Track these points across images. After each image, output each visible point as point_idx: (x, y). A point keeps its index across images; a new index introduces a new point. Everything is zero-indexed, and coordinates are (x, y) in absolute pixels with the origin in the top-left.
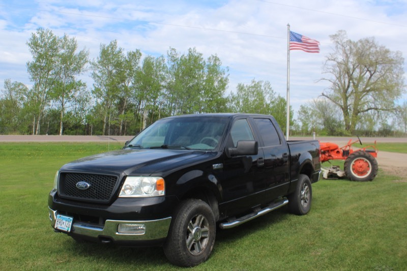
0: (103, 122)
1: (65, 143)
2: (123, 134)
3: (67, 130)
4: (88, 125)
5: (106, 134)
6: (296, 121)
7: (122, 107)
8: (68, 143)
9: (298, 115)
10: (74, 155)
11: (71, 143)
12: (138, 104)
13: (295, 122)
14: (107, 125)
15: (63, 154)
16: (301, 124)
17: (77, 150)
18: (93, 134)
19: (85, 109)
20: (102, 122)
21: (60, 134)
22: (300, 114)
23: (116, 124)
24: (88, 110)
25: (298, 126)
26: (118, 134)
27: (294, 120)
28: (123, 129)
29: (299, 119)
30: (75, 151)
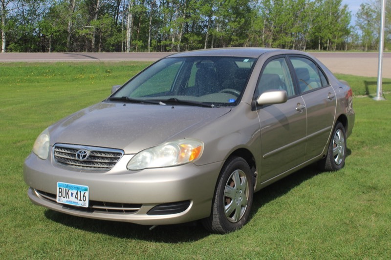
0: (67, 32)
1: (21, 63)
2: (96, 50)
3: (11, 46)
4: (44, 36)
5: (71, 50)
6: (353, 28)
7: (94, 9)
8: (27, 63)
9: (356, 19)
10: (38, 82)
11: (30, 63)
12: (116, 5)
13: (352, 30)
14: (73, 36)
15: (22, 81)
16: (360, 32)
17: (41, 74)
18: (52, 50)
19: (38, 11)
20: (65, 32)
21: (3, 51)
22: (358, 17)
23: (87, 34)
24: (42, 13)
25: (357, 36)
26: (90, 50)
27: (351, 27)
28: (97, 42)
29: (357, 25)
30: (38, 76)
